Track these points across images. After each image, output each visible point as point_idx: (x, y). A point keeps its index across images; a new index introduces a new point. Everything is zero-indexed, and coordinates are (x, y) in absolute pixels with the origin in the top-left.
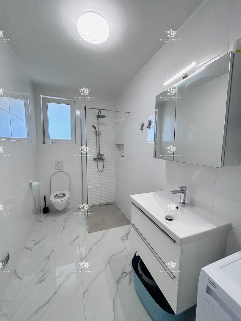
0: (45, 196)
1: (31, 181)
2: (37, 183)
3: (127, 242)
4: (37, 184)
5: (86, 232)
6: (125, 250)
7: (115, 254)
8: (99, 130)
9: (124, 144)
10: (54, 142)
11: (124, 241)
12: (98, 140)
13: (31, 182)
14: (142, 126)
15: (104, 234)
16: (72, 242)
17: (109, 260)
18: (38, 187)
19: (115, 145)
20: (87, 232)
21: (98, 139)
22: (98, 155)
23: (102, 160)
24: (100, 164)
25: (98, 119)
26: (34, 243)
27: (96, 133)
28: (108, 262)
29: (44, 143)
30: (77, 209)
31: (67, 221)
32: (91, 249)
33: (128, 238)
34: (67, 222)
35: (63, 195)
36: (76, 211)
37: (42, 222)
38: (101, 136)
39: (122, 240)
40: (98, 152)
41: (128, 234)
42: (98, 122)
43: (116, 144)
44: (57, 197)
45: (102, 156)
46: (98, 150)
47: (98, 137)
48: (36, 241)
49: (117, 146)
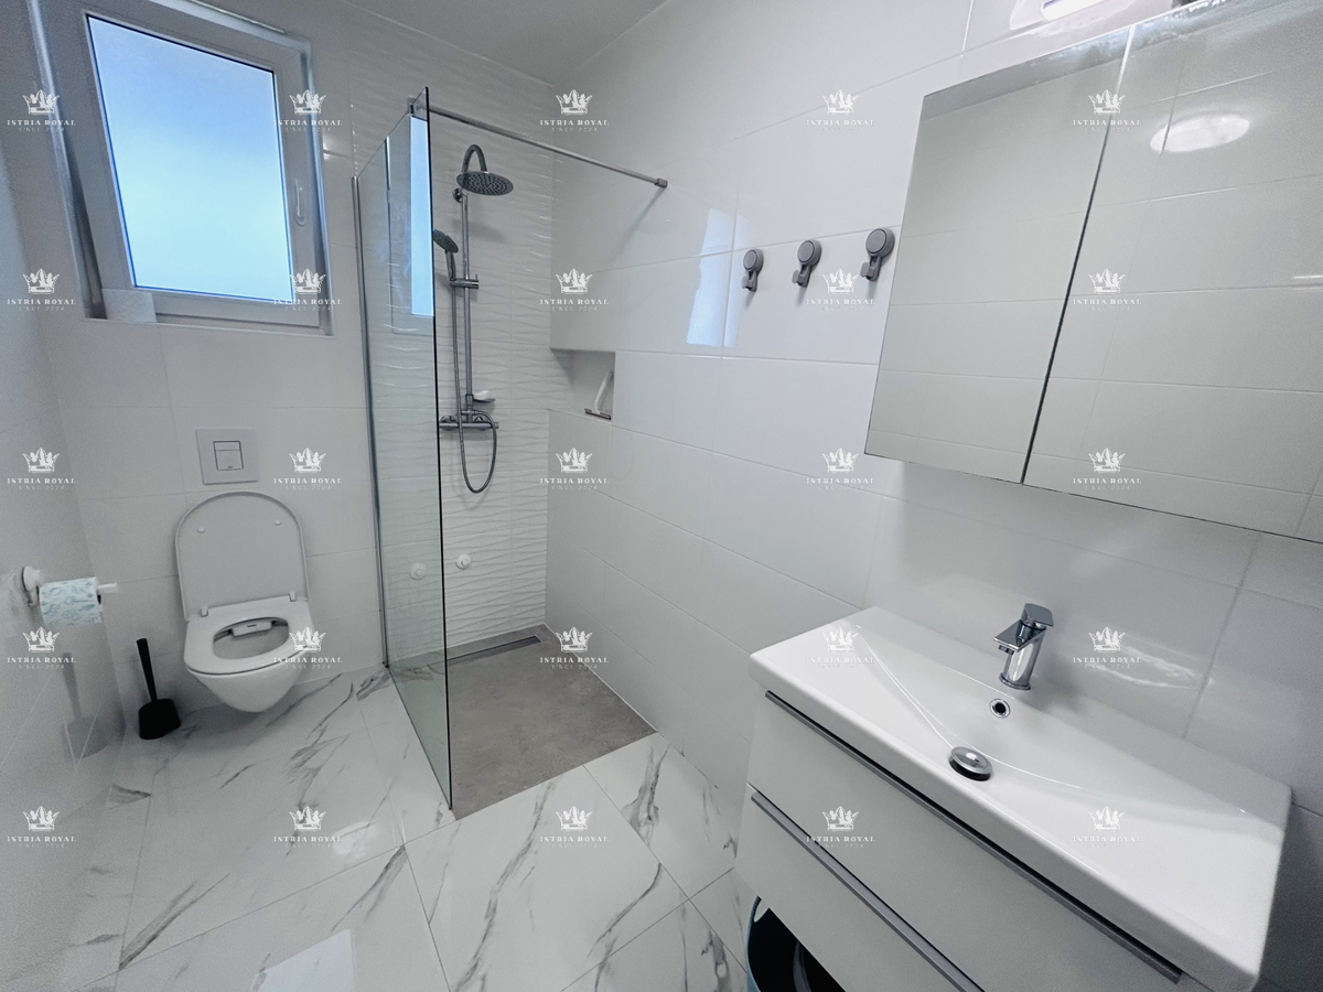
0: (143, 645)
1: (32, 577)
2: (86, 587)
3: (662, 831)
4: (82, 596)
5: (440, 814)
6: (664, 874)
7: (620, 910)
8: (466, 265)
9: (613, 355)
10: (171, 307)
11: (643, 830)
12: (460, 321)
13: (30, 585)
14: (754, 269)
15: (539, 809)
16: (374, 894)
17: (604, 950)
18: (98, 608)
19: (551, 355)
20: (448, 815)
21: (460, 312)
22: (463, 401)
23: (483, 429)
24: (477, 449)
25: (458, 198)
26: (114, 952)
27: (453, 277)
28: (602, 966)
29: (98, 311)
30: (357, 688)
31: (311, 764)
32: (492, 911)
33: (656, 809)
34: (317, 770)
35: (267, 625)
36: (355, 697)
37: (147, 795)
38: (475, 299)
39: (635, 823)
40: (463, 384)
41: (650, 789)
42: (459, 217)
43: (554, 350)
44: (230, 637)
45: (483, 408)
46: (462, 376)
47: (460, 303)
48: (130, 938)
49: (558, 359)
